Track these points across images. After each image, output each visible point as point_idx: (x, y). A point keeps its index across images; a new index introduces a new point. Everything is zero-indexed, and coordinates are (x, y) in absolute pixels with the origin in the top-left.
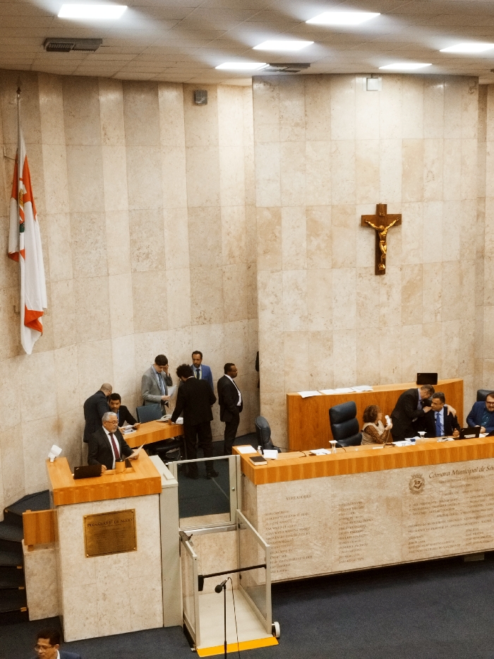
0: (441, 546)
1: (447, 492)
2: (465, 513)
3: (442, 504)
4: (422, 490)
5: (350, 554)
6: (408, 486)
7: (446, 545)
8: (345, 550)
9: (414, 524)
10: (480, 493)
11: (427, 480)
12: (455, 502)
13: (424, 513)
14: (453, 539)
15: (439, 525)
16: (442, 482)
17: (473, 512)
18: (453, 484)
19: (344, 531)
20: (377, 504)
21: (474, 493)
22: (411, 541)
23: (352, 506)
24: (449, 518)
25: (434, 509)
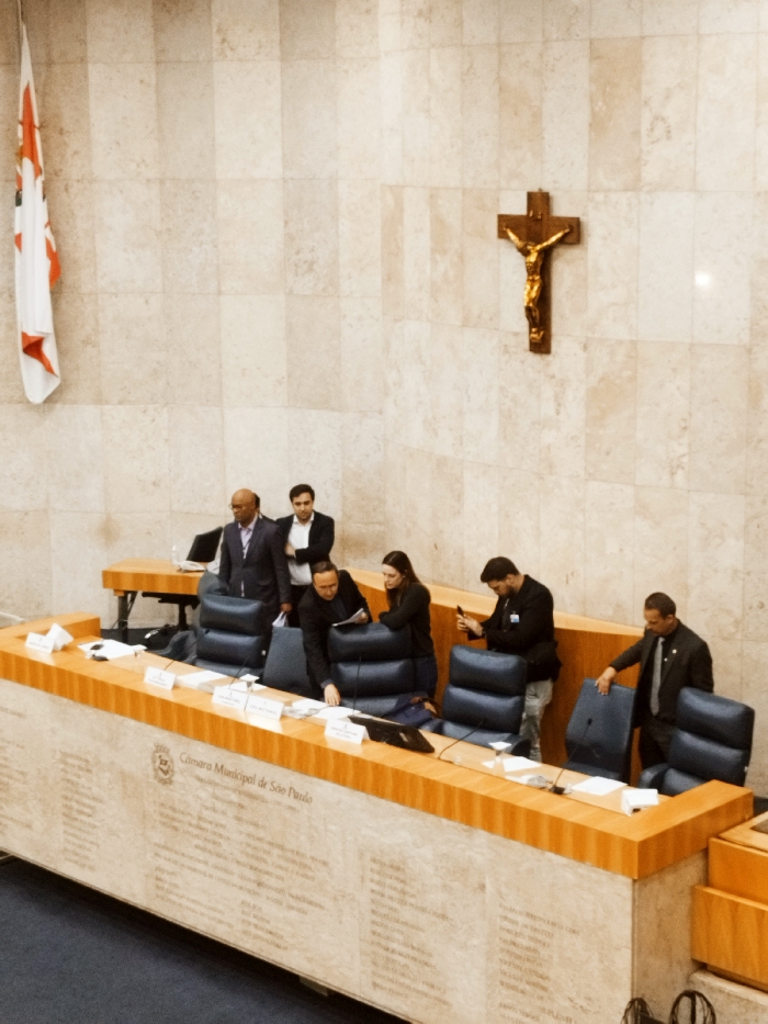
0: (203, 910)
1: (208, 804)
2: (238, 862)
3: (203, 825)
4: (171, 782)
5: (78, 850)
6: (149, 761)
7: (212, 914)
8: (70, 838)
9: (162, 843)
10: (262, 834)
11: (178, 766)
12: (221, 831)
13: (176, 829)
14: (221, 907)
15: (200, 866)
16: (200, 780)
17: (251, 868)
18: (218, 792)
19: (68, 803)
20: (107, 774)
21: (251, 829)
22: (159, 874)
23: (76, 762)
24: (213, 860)
25: (191, 829)
